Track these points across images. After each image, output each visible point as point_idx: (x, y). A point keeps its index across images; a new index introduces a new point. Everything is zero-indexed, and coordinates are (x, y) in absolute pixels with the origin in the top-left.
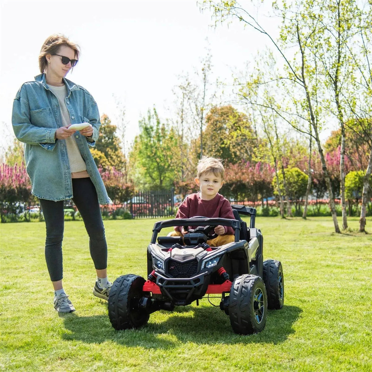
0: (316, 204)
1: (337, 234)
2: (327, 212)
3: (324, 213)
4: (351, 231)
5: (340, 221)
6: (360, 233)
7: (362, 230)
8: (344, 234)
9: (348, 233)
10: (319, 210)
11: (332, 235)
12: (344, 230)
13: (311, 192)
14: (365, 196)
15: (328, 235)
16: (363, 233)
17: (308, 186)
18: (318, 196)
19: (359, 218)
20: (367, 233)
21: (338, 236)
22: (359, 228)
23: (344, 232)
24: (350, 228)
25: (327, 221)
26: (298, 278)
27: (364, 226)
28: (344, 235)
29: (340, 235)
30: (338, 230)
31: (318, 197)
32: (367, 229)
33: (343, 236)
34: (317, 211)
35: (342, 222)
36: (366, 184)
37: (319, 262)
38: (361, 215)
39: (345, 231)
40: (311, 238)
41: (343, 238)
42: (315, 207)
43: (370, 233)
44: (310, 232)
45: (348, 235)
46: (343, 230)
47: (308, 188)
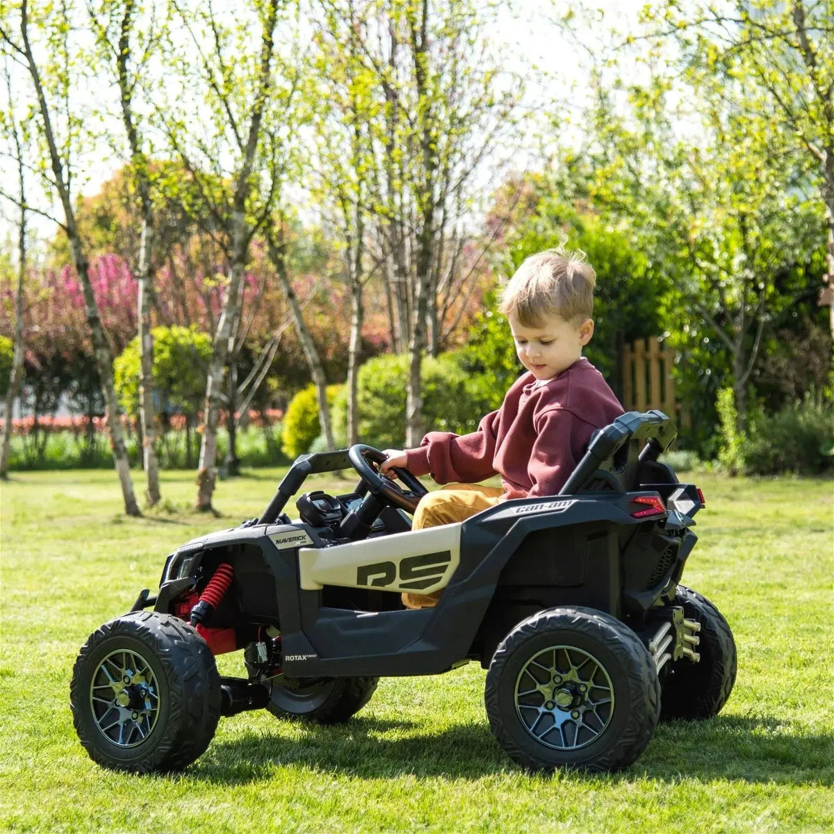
0: (35, 428)
1: (131, 519)
2: (70, 458)
3: (60, 459)
4: (170, 511)
5: (139, 483)
6: (199, 516)
7: (205, 507)
8: (152, 519)
9: (164, 515)
10: (41, 451)
11: (118, 521)
12: (151, 506)
13: (21, 394)
14: (213, 405)
15: (104, 524)
16: (207, 516)
17: (13, 373)
18: (41, 406)
19: (195, 474)
20: (217, 515)
21: (136, 525)
22: (194, 500)
23: (151, 512)
24: (168, 502)
25: (76, 482)
26: (72, 634)
27: (210, 495)
28: (153, 523)
29: (140, 521)
30: (132, 509)
31: (40, 408)
32: (216, 503)
33: (149, 525)
34: (35, 453)
35: (145, 486)
36: (217, 370)
37: (111, 595)
38: (201, 462)
39: (155, 509)
40: (57, 533)
41: (150, 529)
42: (29, 440)
43: (227, 514)
44: (43, 514)
45: (164, 521)
46: (146, 508)
47: (13, 379)
